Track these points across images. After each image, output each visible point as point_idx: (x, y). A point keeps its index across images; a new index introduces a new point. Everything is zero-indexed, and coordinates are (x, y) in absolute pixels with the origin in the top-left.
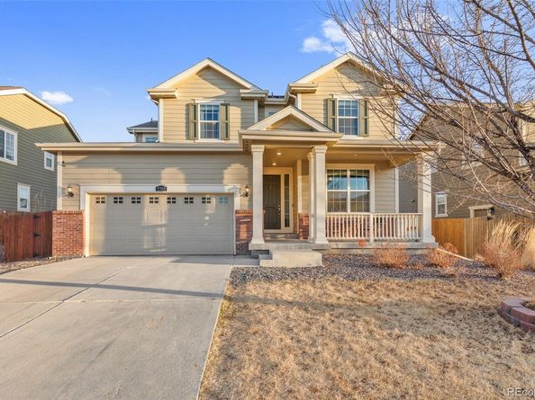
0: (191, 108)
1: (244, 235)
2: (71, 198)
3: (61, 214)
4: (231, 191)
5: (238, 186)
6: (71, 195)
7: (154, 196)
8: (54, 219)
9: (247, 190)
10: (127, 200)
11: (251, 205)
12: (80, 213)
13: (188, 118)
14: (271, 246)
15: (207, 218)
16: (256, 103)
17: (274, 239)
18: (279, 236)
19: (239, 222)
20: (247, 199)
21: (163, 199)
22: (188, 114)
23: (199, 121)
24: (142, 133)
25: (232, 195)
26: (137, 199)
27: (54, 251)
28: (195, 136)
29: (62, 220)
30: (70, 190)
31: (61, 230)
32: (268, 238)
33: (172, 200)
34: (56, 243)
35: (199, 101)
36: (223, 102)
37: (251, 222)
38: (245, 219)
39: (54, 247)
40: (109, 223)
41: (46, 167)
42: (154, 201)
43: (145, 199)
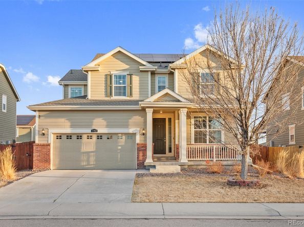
0: (109, 77)
1: (141, 158)
2: (43, 136)
3: (38, 145)
4: (134, 132)
5: (138, 129)
6: (44, 134)
7: (90, 135)
8: (34, 148)
9: (144, 131)
10: (74, 137)
11: (145, 140)
12: (49, 145)
13: (106, 84)
14: (156, 164)
15: (120, 148)
16: (149, 73)
17: (159, 159)
18: (162, 158)
19: (139, 150)
20: (143, 136)
21: (95, 137)
22: (106, 81)
23: (114, 85)
24: (68, 85)
25: (135, 134)
26: (79, 137)
27: (34, 166)
28: (111, 95)
29: (39, 149)
30: (43, 132)
31: (38, 154)
32: (156, 160)
33: (100, 137)
34: (35, 162)
35: (114, 73)
36: (128, 73)
37: (145, 150)
38: (142, 148)
39: (34, 164)
40: (61, 151)
41: (3, 111)
42: (90, 137)
43: (85, 137)
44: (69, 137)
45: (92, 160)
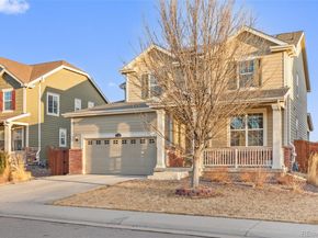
0: (145, 78)
2: (77, 142)
4: (155, 136)
8: (70, 153)
12: (80, 150)
13: (142, 85)
21: (120, 141)
22: (142, 82)
23: (149, 86)
26: (107, 142)
27: (70, 170)
29: (73, 154)
30: (76, 137)
31: (73, 159)
33: (124, 141)
34: (71, 167)
35: (149, 73)
42: (116, 142)
43: (112, 141)
44: (98, 142)
45: (119, 166)
